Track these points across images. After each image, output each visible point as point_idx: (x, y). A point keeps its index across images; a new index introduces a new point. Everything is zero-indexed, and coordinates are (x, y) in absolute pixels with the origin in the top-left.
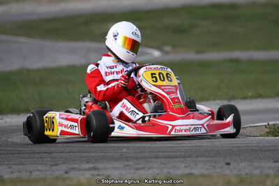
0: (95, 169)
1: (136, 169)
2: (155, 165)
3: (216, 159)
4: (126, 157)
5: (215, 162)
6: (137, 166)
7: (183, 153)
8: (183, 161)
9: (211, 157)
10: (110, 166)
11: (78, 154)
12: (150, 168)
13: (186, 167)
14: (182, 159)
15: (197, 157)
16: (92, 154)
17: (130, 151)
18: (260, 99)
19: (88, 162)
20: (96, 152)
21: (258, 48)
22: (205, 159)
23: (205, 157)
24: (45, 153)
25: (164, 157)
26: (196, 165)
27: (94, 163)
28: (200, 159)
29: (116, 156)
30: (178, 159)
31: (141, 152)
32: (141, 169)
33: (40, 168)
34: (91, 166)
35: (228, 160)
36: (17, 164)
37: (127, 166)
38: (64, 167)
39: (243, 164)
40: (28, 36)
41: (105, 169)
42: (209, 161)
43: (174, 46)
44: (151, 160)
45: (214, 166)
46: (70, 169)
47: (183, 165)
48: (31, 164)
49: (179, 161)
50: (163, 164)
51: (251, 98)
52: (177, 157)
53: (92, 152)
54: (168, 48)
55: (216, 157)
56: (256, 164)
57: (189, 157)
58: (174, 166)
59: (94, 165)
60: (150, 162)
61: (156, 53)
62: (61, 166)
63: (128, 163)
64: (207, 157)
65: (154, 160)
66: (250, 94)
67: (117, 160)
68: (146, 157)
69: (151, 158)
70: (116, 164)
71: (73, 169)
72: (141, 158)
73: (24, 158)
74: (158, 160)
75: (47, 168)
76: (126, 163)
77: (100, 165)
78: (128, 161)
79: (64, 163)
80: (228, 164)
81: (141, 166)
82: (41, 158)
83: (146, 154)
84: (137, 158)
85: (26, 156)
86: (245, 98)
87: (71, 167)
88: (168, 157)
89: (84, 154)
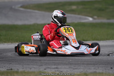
0: (57, 68)
1: (74, 69)
2: (82, 68)
4: (71, 64)
5: (107, 67)
6: (74, 68)
7: (94, 63)
9: (105, 65)
10: (63, 67)
12: (79, 69)
13: (94, 69)
15: (100, 64)
17: (73, 61)
19: (55, 65)
20: (59, 61)
22: (103, 65)
23: (103, 64)
26: (99, 68)
27: (57, 66)
28: (101, 65)
29: (67, 63)
30: (92, 65)
32: (76, 69)
33: (35, 67)
34: (56, 67)
36: (26, 65)
37: (70, 67)
38: (44, 67)
40: (39, 10)
41: (61, 68)
43: (98, 16)
45: (106, 69)
46: (47, 68)
47: (93, 68)
48: (31, 65)
49: (92, 66)
52: (91, 64)
54: (95, 17)
57: (96, 64)
58: (89, 68)
59: (57, 67)
60: (80, 66)
61: (91, 19)
63: (71, 66)
64: (104, 65)
68: (79, 64)
69: (81, 64)
71: (48, 68)
73: (30, 62)
74: (83, 65)
75: (38, 67)
76: (70, 66)
77: (59, 67)
81: (76, 68)
82: (36, 62)
83: (79, 63)
84: (75, 64)
85: (30, 61)
87: (47, 67)
89: (54, 62)
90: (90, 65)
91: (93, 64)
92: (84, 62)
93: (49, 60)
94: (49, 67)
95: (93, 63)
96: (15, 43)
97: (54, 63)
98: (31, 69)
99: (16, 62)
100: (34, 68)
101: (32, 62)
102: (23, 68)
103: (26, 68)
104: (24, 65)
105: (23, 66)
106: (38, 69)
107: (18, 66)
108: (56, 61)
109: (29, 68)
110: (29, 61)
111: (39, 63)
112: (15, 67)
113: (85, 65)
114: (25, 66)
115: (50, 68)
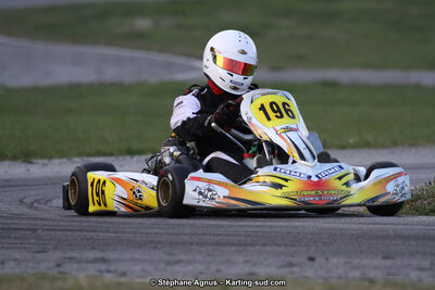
3: (293, 249)
8: (241, 251)
11: (78, 233)
14: (240, 248)
16: (101, 234)
18: (367, 150)
21: (366, 66)
24: (27, 230)
25: (213, 244)
31: (176, 234)
35: (311, 254)
39: (335, 261)
42: (283, 253)
44: (191, 247)
50: (210, 255)
51: (354, 147)
53: (101, 231)
55: (294, 246)
56: (355, 261)
62: (50, 253)
65: (197, 248)
66: (351, 141)
67: (140, 246)
70: (137, 254)
72: (177, 243)
78: (155, 248)
79: (56, 248)
80: (312, 259)
86: (343, 147)
88: (218, 244)
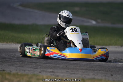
90: (89, 71)
91: (93, 70)
92: (83, 68)
93: (45, 63)
94: (45, 70)
95: (92, 68)
96: (10, 44)
97: (50, 66)
98: (25, 71)
99: (9, 64)
100: (28, 70)
101: (27, 64)
102: (16, 70)
103: (19, 70)
104: (18, 66)
105: (16, 68)
106: (32, 72)
107: (11, 67)
108: (53, 64)
109: (23, 70)
110: (23, 63)
111: (35, 66)
112: (8, 68)
113: (84, 70)
114: (18, 68)
115: (46, 72)
